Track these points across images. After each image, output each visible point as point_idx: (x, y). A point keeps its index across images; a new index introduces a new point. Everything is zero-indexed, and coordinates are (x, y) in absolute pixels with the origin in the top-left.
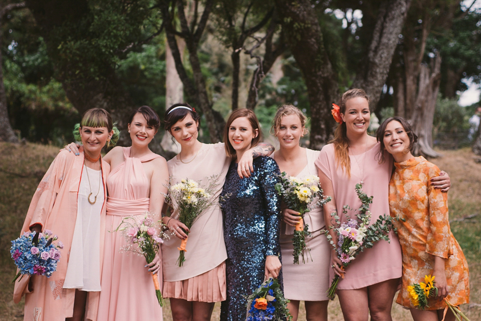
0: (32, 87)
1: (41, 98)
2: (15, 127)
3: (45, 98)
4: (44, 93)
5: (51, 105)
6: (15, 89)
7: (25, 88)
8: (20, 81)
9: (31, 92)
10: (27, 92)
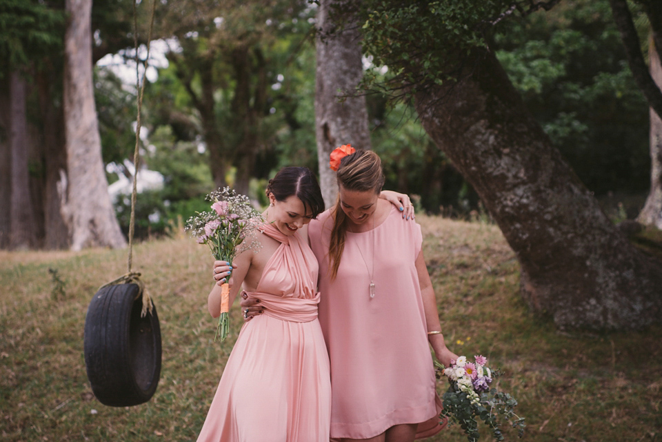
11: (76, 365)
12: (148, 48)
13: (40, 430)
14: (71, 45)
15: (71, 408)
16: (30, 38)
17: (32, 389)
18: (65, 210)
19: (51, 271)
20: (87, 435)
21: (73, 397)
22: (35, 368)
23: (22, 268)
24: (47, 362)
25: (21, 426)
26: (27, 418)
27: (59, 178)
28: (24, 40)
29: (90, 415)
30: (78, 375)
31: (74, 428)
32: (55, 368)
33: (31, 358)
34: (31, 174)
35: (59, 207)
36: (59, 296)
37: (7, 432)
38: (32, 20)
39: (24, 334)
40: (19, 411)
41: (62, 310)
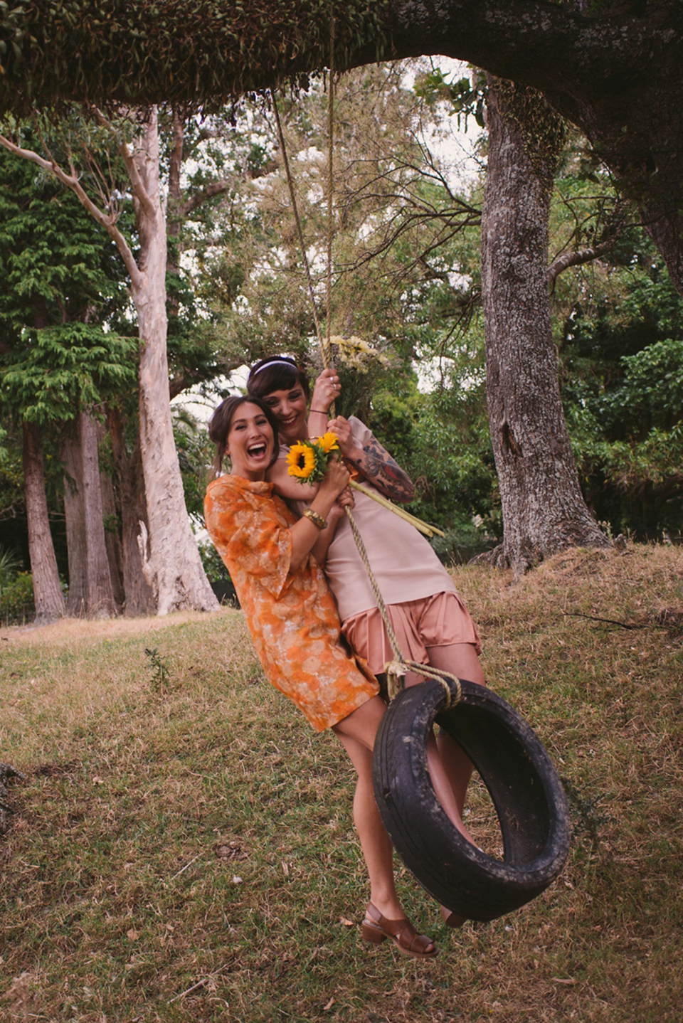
0: (618, 446)
1: (637, 464)
2: (599, 516)
3: (644, 463)
4: (641, 454)
5: (655, 475)
6: (590, 453)
7: (608, 450)
8: (597, 440)
9: (617, 454)
10: (610, 455)
11: (199, 797)
12: (228, 377)
13: (159, 913)
14: (146, 376)
15: (202, 873)
16: (101, 371)
17: (140, 839)
18: (148, 568)
19: (148, 652)
20: (232, 922)
21: (202, 852)
22: (140, 802)
23: (108, 646)
24: (156, 791)
25: (131, 903)
26: (139, 889)
27: (139, 532)
28: (95, 375)
29: (233, 886)
30: (204, 813)
31: (212, 909)
32: (169, 802)
33: (135, 785)
34: (107, 529)
35: (140, 565)
36: (162, 686)
37: (112, 913)
38: (103, 350)
39: (121, 746)
40: (126, 877)
41: (168, 707)
